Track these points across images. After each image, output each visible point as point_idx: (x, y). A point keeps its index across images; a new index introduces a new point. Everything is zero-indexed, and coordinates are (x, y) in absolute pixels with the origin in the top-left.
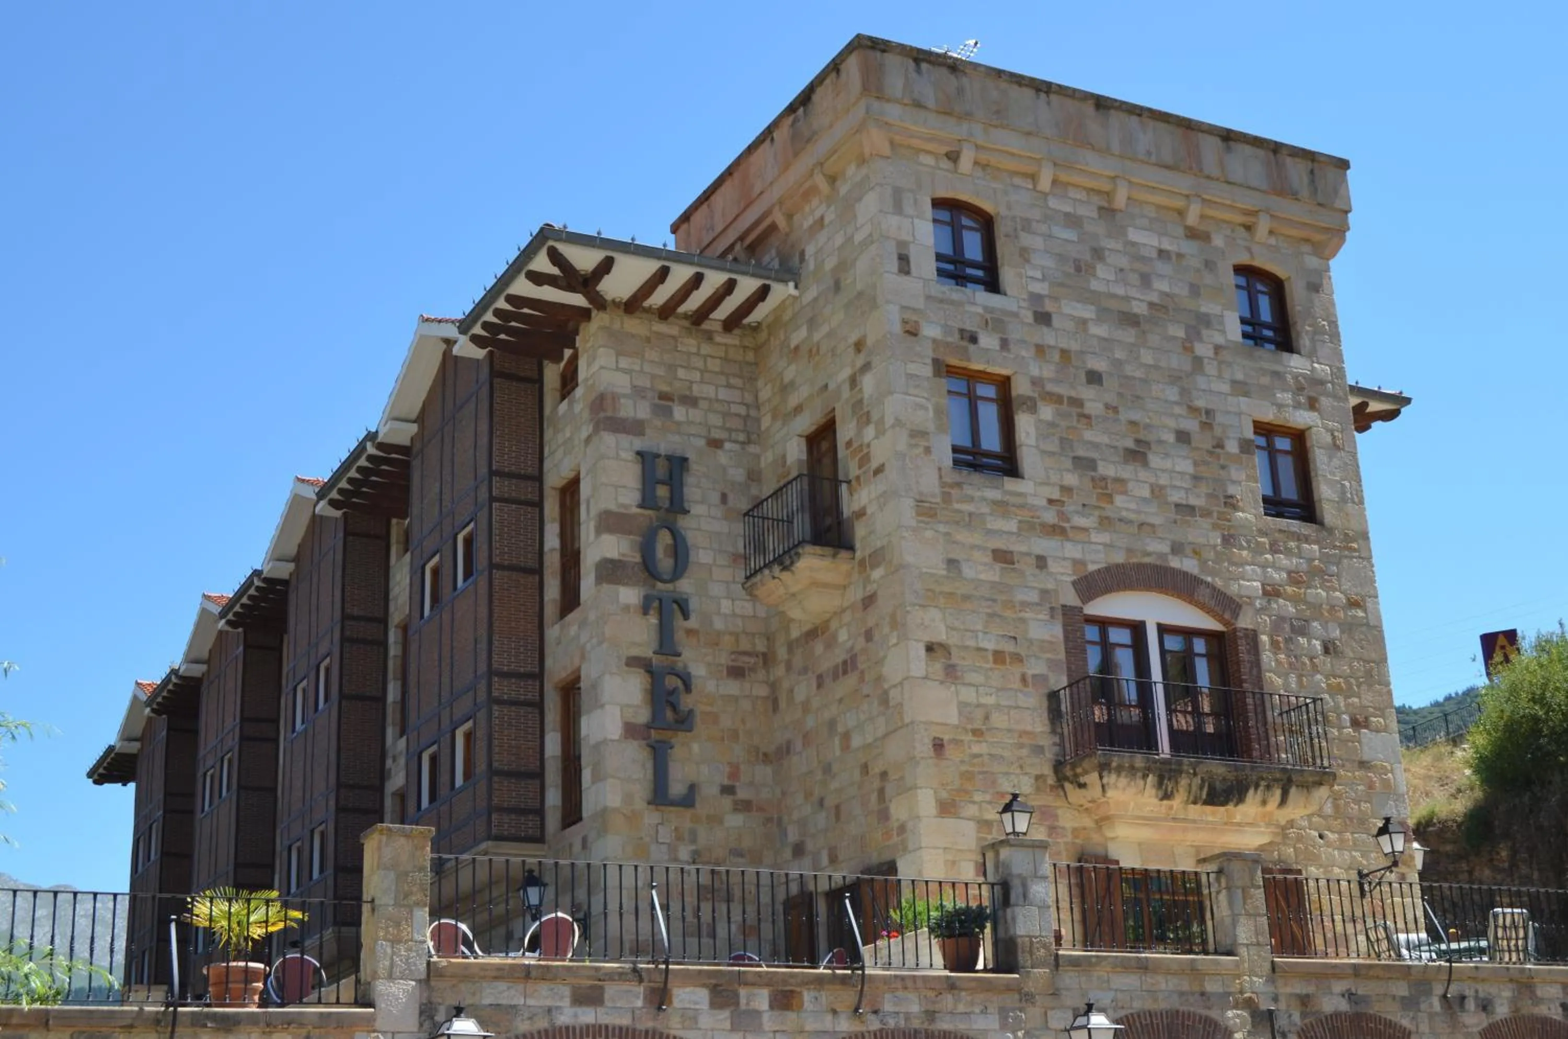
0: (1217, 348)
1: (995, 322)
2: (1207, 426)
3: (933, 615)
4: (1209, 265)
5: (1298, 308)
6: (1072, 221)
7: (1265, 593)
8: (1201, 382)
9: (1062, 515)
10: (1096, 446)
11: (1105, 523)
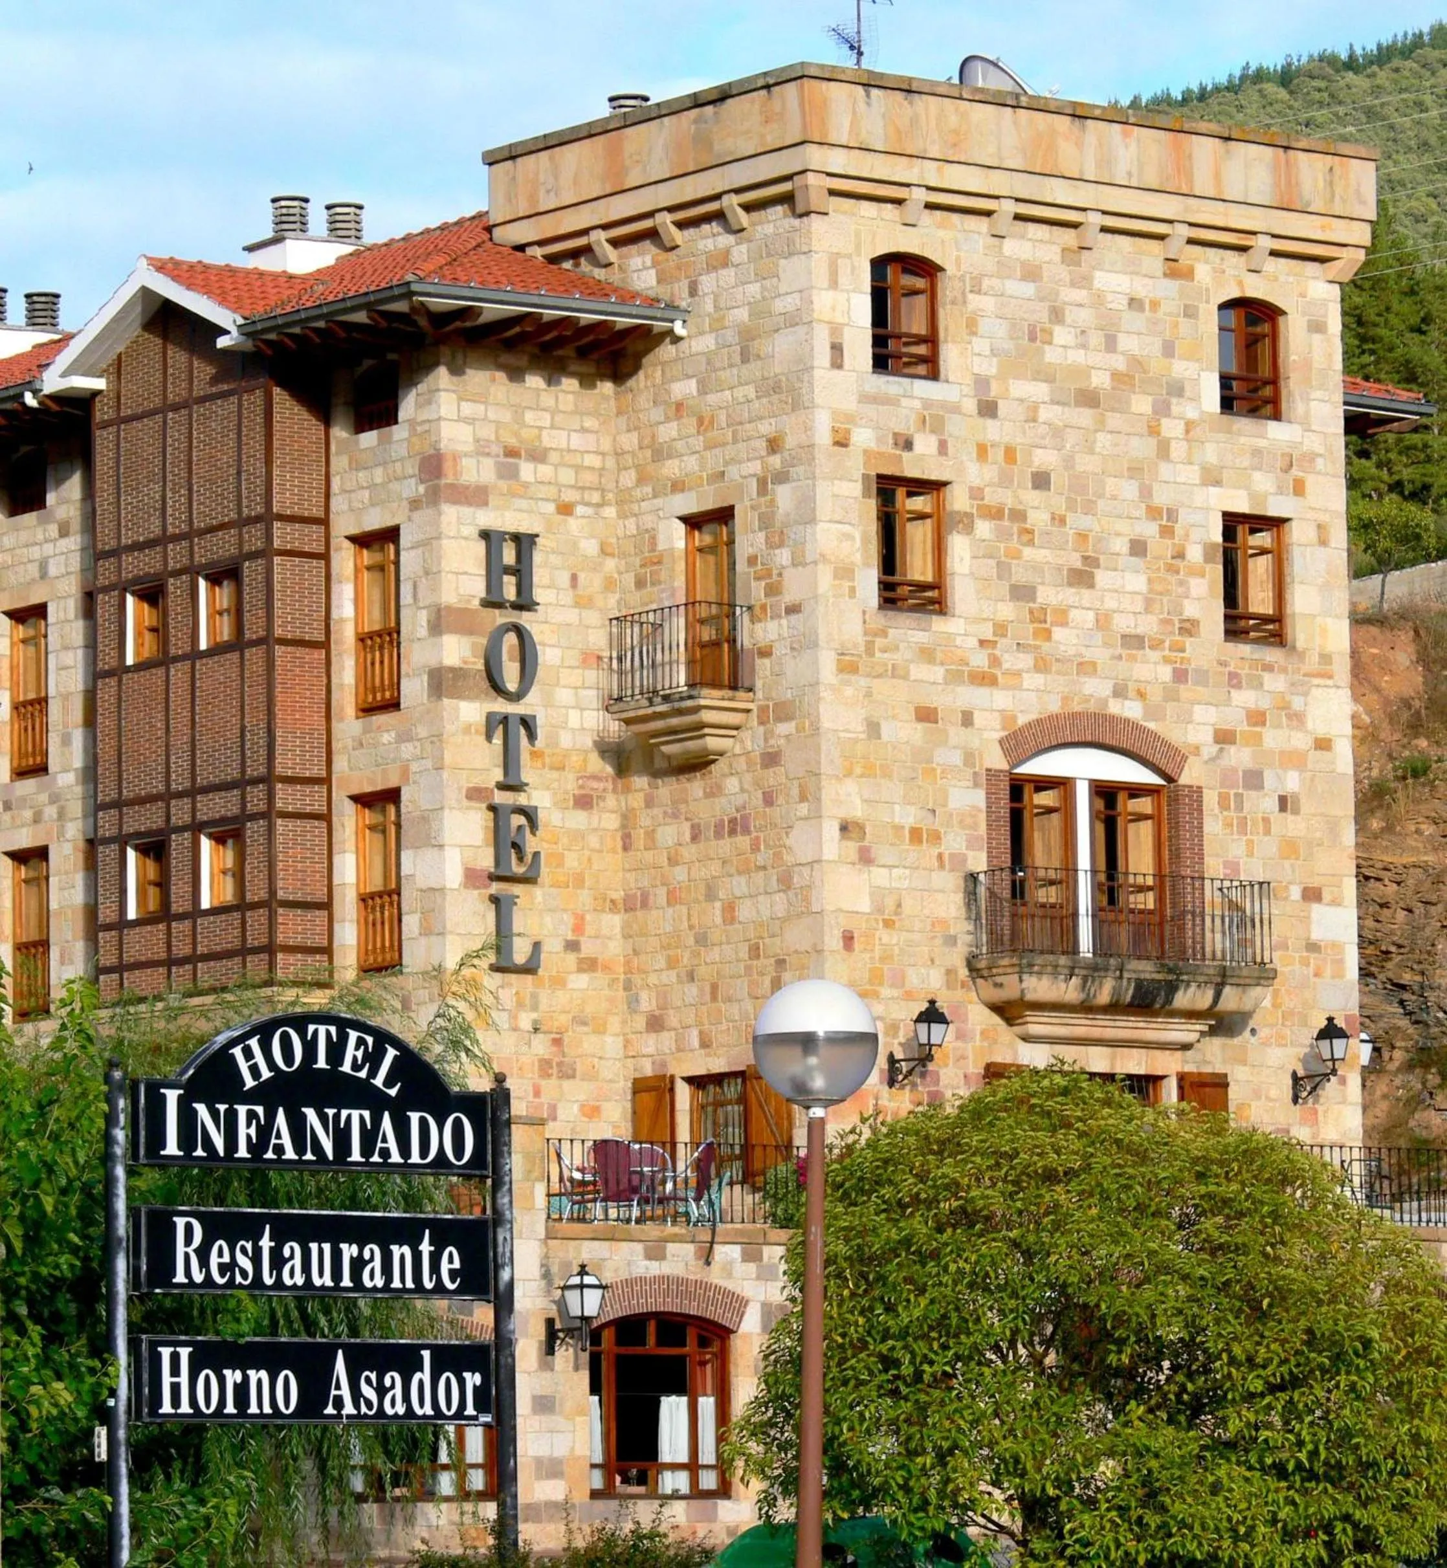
0: (1189, 426)
1: (932, 421)
2: (1167, 532)
3: (850, 788)
4: (1190, 312)
5: (1293, 357)
6: (1031, 273)
7: (1218, 740)
8: (1165, 470)
9: (995, 661)
10: (1037, 568)
11: (1042, 666)
